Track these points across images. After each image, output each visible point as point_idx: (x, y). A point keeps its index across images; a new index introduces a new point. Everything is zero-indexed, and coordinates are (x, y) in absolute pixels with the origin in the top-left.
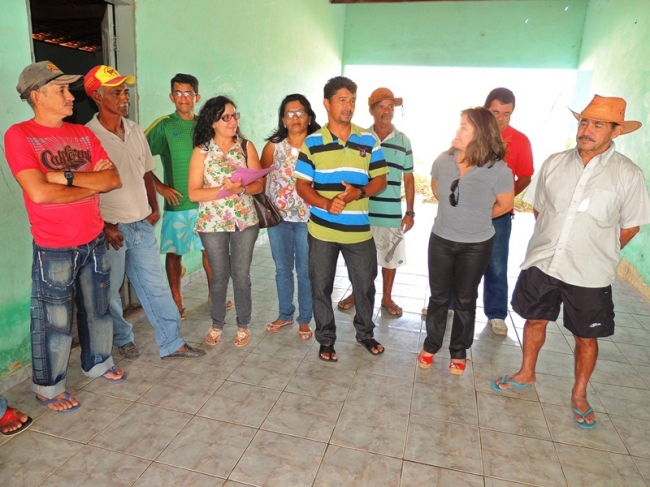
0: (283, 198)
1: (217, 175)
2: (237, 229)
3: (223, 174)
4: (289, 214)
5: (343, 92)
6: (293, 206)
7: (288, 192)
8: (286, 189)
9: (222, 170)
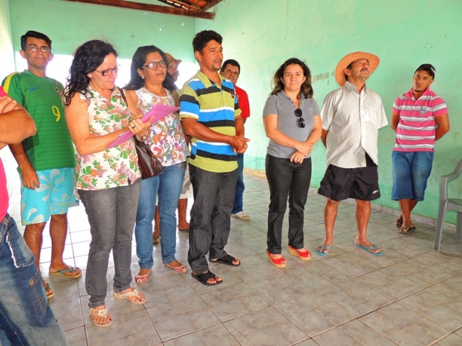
0: (159, 144)
1: (107, 124)
2: (129, 181)
3: (113, 122)
4: (165, 158)
5: (212, 43)
6: (168, 151)
7: (162, 138)
8: (161, 135)
9: (112, 118)
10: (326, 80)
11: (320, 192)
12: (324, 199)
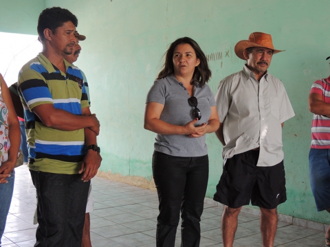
10: (219, 61)
11: (217, 198)
12: (222, 208)
